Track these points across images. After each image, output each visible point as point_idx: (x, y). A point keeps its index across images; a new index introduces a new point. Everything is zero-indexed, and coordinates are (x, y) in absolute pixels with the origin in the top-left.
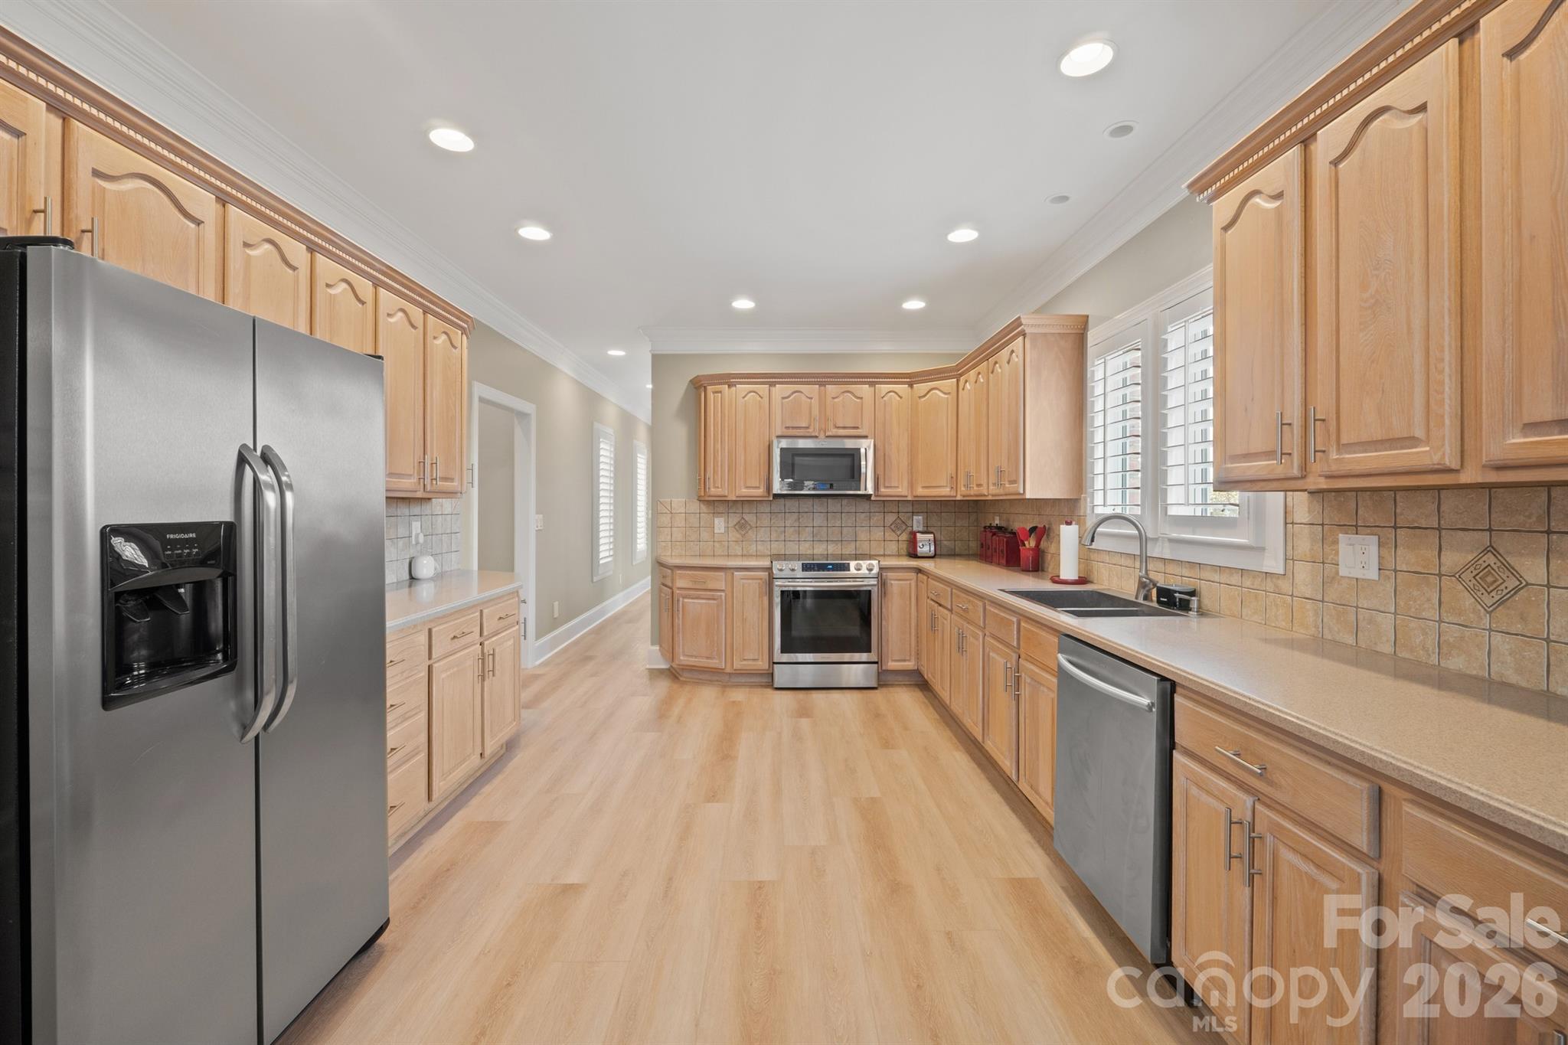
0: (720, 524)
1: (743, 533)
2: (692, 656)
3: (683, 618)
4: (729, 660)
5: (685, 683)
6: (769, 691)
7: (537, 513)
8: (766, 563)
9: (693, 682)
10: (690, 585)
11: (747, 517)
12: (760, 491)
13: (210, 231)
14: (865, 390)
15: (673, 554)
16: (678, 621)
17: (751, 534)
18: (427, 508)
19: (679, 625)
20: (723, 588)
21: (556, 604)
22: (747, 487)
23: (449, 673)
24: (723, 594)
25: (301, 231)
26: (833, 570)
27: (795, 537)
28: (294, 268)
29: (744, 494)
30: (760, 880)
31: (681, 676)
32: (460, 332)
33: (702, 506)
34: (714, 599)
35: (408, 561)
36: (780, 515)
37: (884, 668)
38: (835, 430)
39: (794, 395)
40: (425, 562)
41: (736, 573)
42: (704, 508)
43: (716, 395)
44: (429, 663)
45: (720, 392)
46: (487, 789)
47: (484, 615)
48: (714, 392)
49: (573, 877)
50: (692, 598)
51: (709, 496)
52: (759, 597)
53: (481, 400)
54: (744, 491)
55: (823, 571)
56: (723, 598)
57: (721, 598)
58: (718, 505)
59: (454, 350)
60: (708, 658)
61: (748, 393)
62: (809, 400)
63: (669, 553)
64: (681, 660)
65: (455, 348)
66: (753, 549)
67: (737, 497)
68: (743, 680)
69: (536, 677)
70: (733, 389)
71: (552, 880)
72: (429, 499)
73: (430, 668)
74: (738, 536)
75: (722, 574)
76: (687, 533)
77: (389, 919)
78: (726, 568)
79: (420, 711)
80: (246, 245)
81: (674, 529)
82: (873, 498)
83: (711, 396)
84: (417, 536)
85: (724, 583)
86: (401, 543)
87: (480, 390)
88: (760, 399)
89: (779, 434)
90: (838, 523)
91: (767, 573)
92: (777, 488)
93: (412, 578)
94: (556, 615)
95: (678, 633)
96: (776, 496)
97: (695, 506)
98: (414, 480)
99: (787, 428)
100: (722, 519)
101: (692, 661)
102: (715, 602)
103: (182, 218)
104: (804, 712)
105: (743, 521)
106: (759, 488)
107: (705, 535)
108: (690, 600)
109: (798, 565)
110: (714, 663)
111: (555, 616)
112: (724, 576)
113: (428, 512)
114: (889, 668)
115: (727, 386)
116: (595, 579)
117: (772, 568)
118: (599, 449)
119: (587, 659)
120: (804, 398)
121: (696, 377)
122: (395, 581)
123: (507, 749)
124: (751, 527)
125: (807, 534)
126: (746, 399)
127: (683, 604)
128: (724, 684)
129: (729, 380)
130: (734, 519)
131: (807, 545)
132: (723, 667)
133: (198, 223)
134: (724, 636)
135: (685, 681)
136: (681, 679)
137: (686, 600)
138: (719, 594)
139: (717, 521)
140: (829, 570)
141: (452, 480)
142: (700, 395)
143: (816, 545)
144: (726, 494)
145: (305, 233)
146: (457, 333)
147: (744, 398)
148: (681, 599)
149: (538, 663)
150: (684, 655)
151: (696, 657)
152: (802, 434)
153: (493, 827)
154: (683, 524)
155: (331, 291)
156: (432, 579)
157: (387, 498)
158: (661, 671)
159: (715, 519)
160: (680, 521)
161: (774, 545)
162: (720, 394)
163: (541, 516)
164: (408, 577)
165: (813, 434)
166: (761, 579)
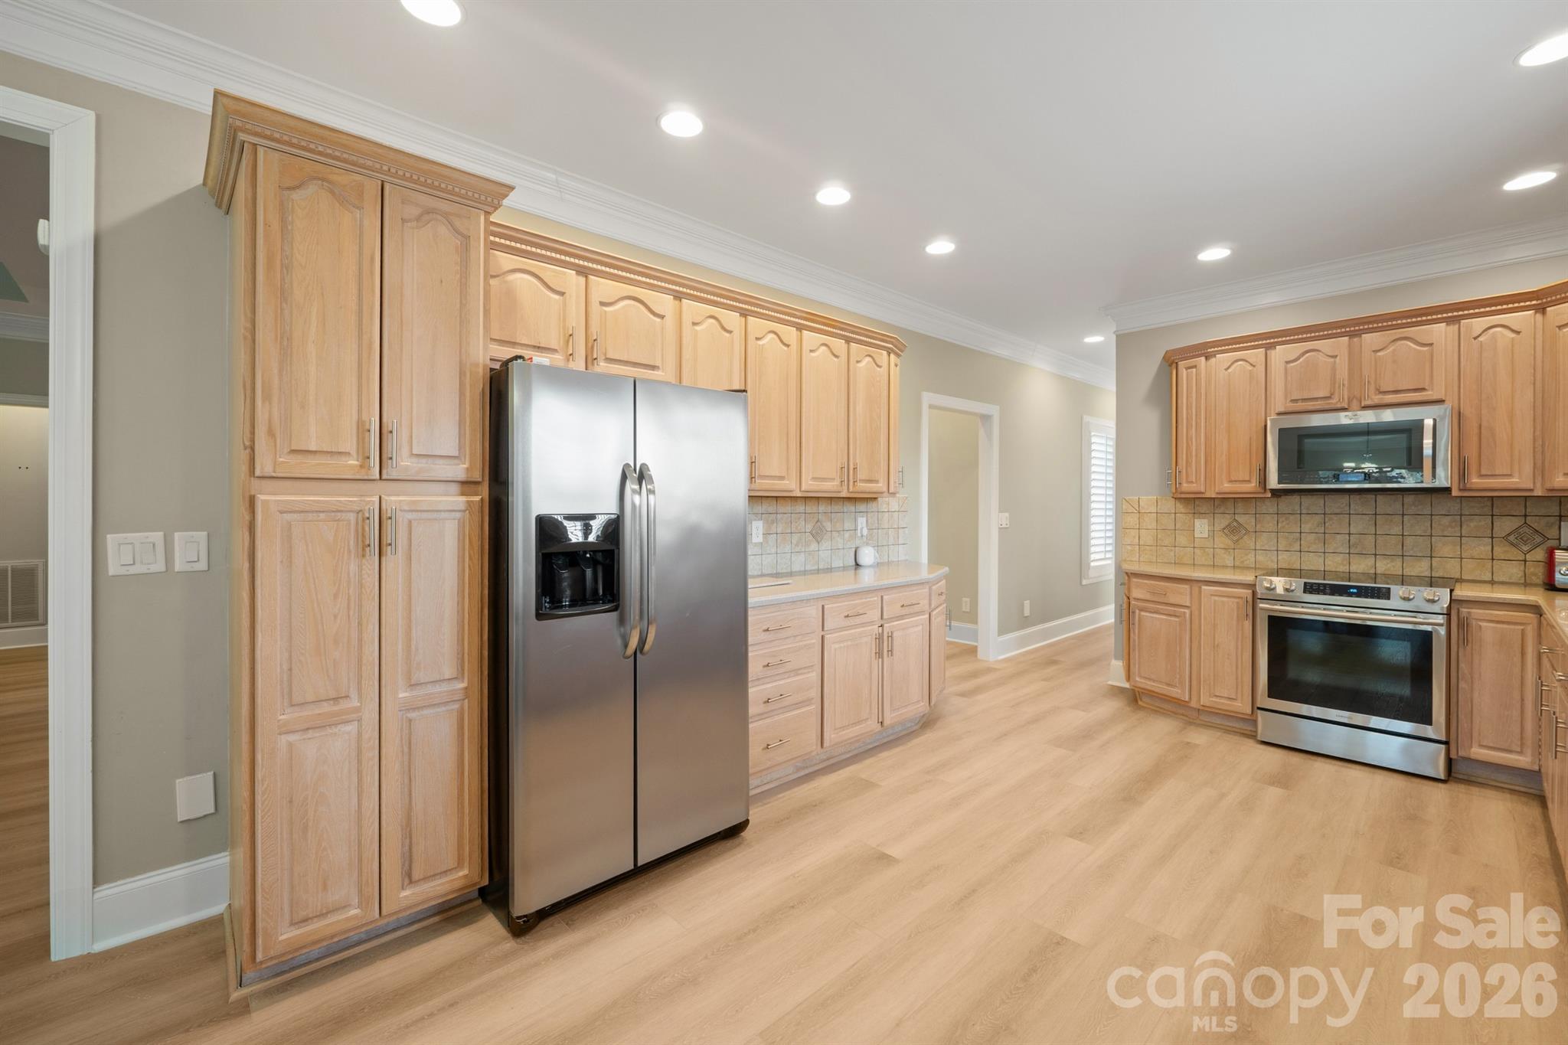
0: (1202, 527)
1: (1235, 538)
2: (1150, 679)
3: (1139, 632)
4: (1194, 692)
5: (1141, 708)
6: (1251, 743)
7: (1001, 511)
8: (1249, 578)
9: (1152, 710)
10: (1148, 597)
11: (1241, 519)
12: (1252, 486)
13: (670, 321)
14: (1439, 332)
15: (1141, 559)
16: (1135, 637)
17: (1248, 541)
18: (872, 506)
19: (1134, 641)
20: (1188, 604)
21: (1027, 603)
22: (1231, 481)
23: (842, 645)
24: (1187, 611)
25: (735, 303)
26: (1358, 595)
27: (1320, 547)
28: (730, 332)
29: (1227, 490)
30: (1064, 935)
31: (1141, 700)
32: (885, 353)
33: (1178, 505)
34: (1175, 616)
35: (854, 550)
36: (1292, 517)
37: (1462, 753)
38: (1381, 396)
39: (1307, 355)
40: (867, 552)
41: (1203, 587)
42: (1180, 507)
43: (1189, 370)
44: (822, 633)
45: (1195, 367)
46: (885, 754)
47: (884, 601)
48: (1187, 368)
49: (894, 851)
50: (1151, 612)
51: (1181, 493)
52: (1238, 620)
53: (931, 407)
54: (1227, 487)
55: (1341, 595)
56: (1188, 616)
57: (1185, 617)
58: (1195, 503)
59: (879, 369)
60: (1168, 685)
61: (1232, 364)
62: (1332, 360)
63: (1136, 558)
64: (1137, 681)
65: (880, 367)
66: (1250, 559)
67: (1217, 493)
68: (1217, 721)
69: (989, 670)
70: (1213, 360)
71: (878, 846)
72: (875, 498)
73: (823, 637)
74: (1230, 542)
75: (1186, 587)
76: (1159, 536)
77: (747, 822)
78: (1191, 580)
79: (812, 671)
80: (694, 324)
81: (1142, 531)
82: (1455, 493)
83: (1183, 373)
84: (862, 529)
85: (1188, 597)
86: (847, 535)
87: (928, 398)
88: (1250, 368)
89: (1282, 409)
90: (1397, 530)
91: (1251, 591)
92: (1273, 482)
93: (857, 565)
94: (1027, 613)
95: (1134, 650)
96: (1276, 493)
97: (1169, 505)
98: (837, 482)
99: (1293, 401)
100: (1206, 521)
101: (1149, 685)
102: (1177, 619)
103: (652, 316)
104: (1283, 780)
105: (1235, 524)
106: (1249, 481)
107: (1182, 540)
108: (1147, 614)
109: (1297, 584)
110: (1175, 692)
111: (1026, 615)
112: (1188, 590)
113: (875, 509)
114: (1473, 756)
115: (1203, 359)
116: (1084, 582)
117: (1255, 585)
118: (1090, 444)
119: (1054, 662)
120: (1321, 358)
121: (1166, 353)
122: (842, 565)
123: (921, 727)
124: (1247, 532)
125: (1338, 543)
126: (1230, 370)
127: (1139, 618)
128: (1191, 720)
129: (1205, 350)
130: (1222, 521)
131: (1339, 558)
132: (1187, 699)
133: (662, 317)
134: (1188, 663)
135: (1143, 707)
136: (1140, 703)
137: (1143, 613)
138: (1182, 610)
139: (1198, 523)
140: (1351, 595)
141: (877, 482)
142: (1171, 373)
143: (1355, 559)
144: (1203, 490)
145: (738, 304)
146: (882, 354)
147: (1227, 369)
148: (1137, 611)
149: (1001, 657)
150: (1140, 677)
151: (1154, 681)
152: (1318, 407)
153: (869, 785)
154: (1154, 525)
155: (760, 343)
156: (870, 566)
157: (749, 496)
158: (1122, 690)
159: (1196, 520)
160: (1150, 522)
161: (1283, 556)
162: (1194, 370)
163: (1007, 514)
164: (854, 563)
165: (1339, 406)
166: (1242, 598)
